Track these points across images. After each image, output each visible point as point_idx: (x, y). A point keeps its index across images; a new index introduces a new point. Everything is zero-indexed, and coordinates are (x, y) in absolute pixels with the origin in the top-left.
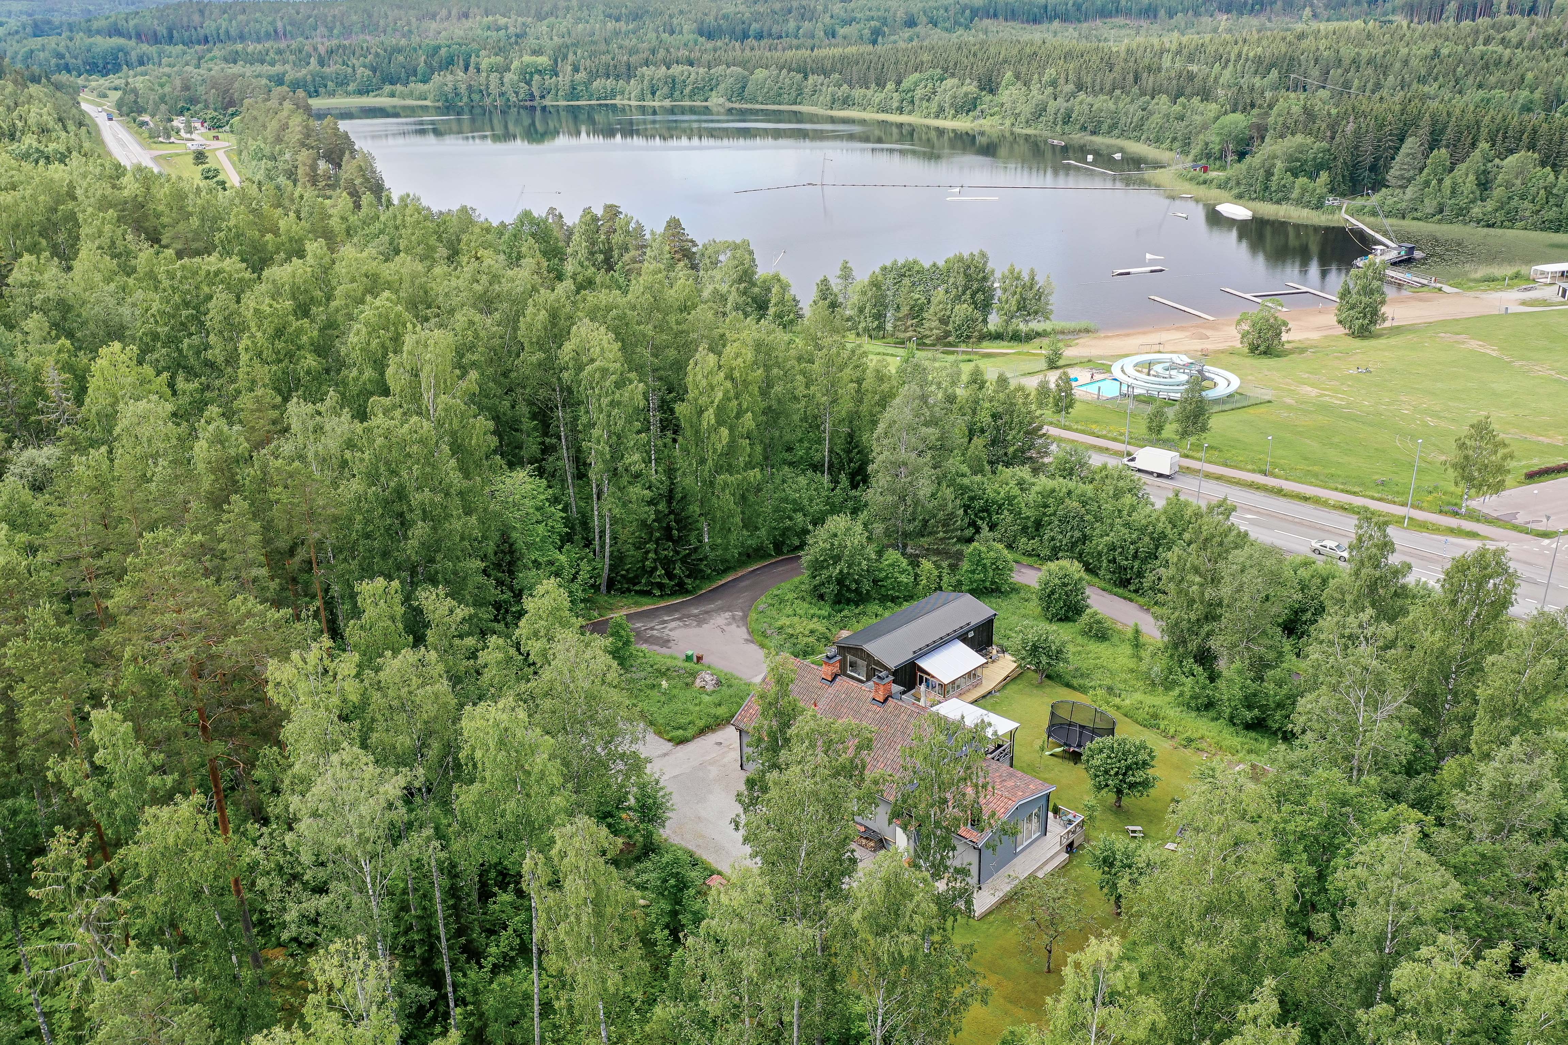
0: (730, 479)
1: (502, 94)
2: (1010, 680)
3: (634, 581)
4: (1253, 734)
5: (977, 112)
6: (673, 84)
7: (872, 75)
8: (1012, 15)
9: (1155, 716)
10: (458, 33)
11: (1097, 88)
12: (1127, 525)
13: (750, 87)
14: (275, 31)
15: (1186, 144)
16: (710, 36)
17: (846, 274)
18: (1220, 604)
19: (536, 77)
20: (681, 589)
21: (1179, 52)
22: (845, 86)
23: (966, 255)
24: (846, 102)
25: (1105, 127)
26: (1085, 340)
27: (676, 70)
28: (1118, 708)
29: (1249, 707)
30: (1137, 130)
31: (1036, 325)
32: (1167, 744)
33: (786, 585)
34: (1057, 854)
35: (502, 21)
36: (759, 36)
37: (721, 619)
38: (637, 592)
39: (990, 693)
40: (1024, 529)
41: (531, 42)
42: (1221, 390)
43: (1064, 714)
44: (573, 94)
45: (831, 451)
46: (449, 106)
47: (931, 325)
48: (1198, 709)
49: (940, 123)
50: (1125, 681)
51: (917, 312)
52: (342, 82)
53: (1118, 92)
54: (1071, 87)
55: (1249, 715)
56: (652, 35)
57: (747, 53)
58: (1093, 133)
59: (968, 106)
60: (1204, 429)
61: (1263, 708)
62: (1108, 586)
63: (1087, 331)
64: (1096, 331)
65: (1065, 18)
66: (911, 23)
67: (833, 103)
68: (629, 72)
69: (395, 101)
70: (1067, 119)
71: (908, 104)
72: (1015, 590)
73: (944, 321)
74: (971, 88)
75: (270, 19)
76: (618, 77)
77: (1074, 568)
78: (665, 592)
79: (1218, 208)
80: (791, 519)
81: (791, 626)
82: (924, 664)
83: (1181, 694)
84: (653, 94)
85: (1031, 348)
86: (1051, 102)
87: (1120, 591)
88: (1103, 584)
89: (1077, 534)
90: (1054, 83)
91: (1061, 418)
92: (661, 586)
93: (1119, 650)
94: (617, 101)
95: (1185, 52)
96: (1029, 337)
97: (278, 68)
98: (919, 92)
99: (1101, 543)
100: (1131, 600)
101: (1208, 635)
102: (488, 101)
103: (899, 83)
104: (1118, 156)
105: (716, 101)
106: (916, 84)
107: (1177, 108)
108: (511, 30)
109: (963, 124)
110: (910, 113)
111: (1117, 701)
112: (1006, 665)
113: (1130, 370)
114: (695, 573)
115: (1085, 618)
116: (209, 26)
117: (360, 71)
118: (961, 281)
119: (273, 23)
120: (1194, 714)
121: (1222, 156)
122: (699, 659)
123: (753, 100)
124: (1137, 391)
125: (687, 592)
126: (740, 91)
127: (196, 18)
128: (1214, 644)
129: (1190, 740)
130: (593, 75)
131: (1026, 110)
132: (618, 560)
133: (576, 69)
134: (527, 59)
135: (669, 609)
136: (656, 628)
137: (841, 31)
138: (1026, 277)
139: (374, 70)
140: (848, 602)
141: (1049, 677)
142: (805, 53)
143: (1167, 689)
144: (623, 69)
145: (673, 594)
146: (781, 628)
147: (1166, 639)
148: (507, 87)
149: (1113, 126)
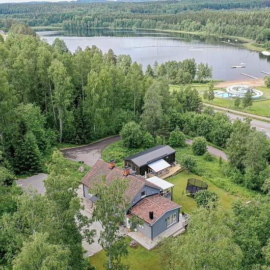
0: (100, 110)
1: (80, 26)
2: (178, 172)
3: (70, 140)
4: (255, 191)
5: (200, 30)
6: (123, 24)
7: (174, 20)
8: (211, 7)
9: (223, 185)
10: (71, 11)
11: (232, 23)
12: (221, 127)
13: (143, 24)
14: (26, 11)
15: (255, 37)
16: (134, 12)
17: (156, 64)
18: (246, 150)
19: (89, 21)
20: (84, 143)
21: (254, 15)
22: (167, 24)
23: (189, 59)
24: (167, 28)
25: (233, 33)
26: (221, 83)
27: (124, 20)
28: (211, 182)
29: (254, 183)
30: (242, 34)
31: (207, 79)
32: (226, 194)
33: (117, 143)
34: (181, 229)
35: (82, 8)
36: (146, 12)
37: (94, 152)
38: (71, 143)
39: (171, 176)
40: (192, 129)
41: (89, 13)
42: (258, 96)
43: (192, 183)
44: (98, 26)
45: (136, 105)
46: (67, 28)
47: (178, 78)
48: (238, 183)
49: (191, 33)
50: (216, 174)
51: (174, 74)
52: (41, 23)
53: (237, 24)
54: (225, 23)
55: (253, 185)
56: (119, 12)
57: (143, 16)
58: (230, 35)
59: (198, 28)
60: (251, 105)
61: (258, 183)
62: (215, 146)
63: (222, 81)
64: (225, 81)
65: (226, 8)
66: (185, 9)
67: (163, 28)
68: (112, 20)
69: (54, 27)
70: (223, 31)
71: (182, 28)
72: (186, 146)
73: (182, 77)
74: (199, 24)
75: (25, 8)
76: (109, 22)
77: (203, 139)
78: (79, 143)
79: (262, 52)
80: (121, 123)
81: (114, 154)
82: (150, 166)
83: (232, 178)
84: (118, 26)
85: (206, 85)
86: (220, 27)
87: (219, 147)
88: (214, 145)
89: (207, 130)
90: (221, 22)
91: (211, 101)
92: (78, 141)
93: (215, 164)
94: (109, 28)
95: (256, 15)
96: (206, 82)
97: (25, 19)
98: (185, 25)
99: (213, 133)
100: (222, 150)
101: (242, 159)
102: (76, 27)
103: (180, 23)
104: (236, 40)
105: (134, 27)
106: (185, 23)
107: (253, 28)
108: (84, 11)
109: (197, 33)
110: (183, 30)
111: (212, 179)
112: (178, 167)
113: (231, 89)
114: (89, 138)
115: (205, 155)
116: (11, 9)
117: (45, 20)
118: (187, 66)
119: (26, 9)
120: (236, 184)
121: (264, 40)
122: (83, 162)
123: (143, 28)
124: (233, 96)
125: (87, 144)
126: (140, 25)
127: (7, 7)
128: (244, 162)
129: (233, 193)
130: (103, 21)
131: (213, 29)
132: (65, 133)
133: (99, 20)
134: (86, 17)
135: (79, 148)
136: (74, 154)
137: (167, 11)
138: (205, 65)
139: (49, 20)
140: (133, 147)
141: (191, 171)
142: (157, 16)
143: (229, 176)
144: (110, 19)
145: (82, 144)
146: (111, 154)
147: (229, 161)
148: (81, 24)
149: (236, 33)
